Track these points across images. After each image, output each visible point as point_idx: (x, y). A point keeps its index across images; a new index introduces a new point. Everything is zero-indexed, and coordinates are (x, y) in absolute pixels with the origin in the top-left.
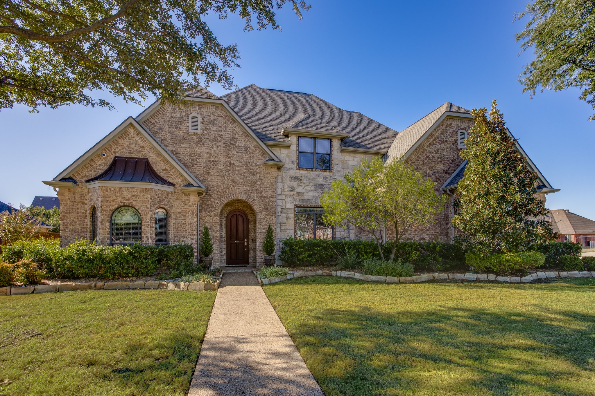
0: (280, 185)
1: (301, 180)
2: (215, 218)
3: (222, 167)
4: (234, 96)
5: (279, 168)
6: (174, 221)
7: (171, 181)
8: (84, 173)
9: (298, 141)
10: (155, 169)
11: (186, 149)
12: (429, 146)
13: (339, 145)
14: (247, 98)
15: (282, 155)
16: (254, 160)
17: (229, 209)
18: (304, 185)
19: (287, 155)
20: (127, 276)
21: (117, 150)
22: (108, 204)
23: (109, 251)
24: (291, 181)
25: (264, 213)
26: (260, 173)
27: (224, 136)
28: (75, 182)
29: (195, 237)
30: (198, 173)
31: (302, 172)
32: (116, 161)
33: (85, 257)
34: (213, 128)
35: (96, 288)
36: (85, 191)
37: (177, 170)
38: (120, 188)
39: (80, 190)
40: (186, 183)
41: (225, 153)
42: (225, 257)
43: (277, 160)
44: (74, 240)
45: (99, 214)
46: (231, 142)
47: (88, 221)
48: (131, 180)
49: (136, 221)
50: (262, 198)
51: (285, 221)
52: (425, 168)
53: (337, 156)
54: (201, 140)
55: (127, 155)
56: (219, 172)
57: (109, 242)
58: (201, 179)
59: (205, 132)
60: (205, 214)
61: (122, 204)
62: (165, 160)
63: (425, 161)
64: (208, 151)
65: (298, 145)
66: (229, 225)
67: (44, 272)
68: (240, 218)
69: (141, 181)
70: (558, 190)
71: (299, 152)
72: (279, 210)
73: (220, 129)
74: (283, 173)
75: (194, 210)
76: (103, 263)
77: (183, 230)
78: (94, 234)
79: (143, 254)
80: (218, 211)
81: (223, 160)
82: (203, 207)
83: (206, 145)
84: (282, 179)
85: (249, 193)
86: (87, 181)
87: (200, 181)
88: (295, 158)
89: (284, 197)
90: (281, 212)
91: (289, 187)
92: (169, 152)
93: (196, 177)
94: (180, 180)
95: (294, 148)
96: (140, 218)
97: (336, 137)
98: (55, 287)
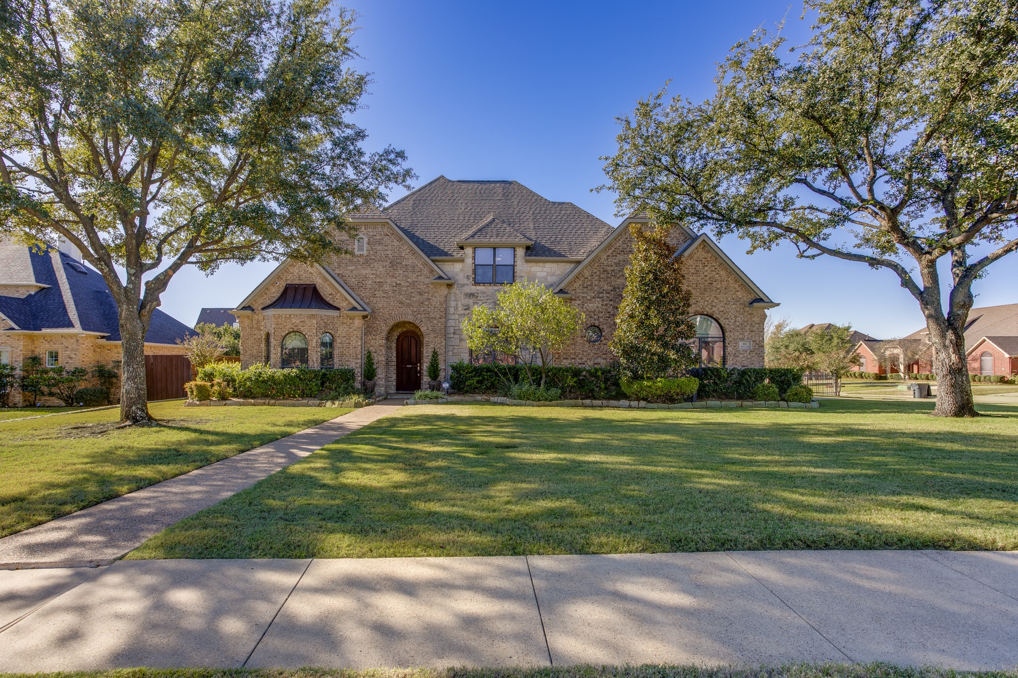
0: (453, 304)
1: (477, 297)
2: (381, 342)
3: (388, 288)
4: (414, 198)
5: (449, 286)
6: (339, 346)
7: (336, 306)
8: (261, 301)
9: (474, 253)
10: (322, 294)
11: (352, 271)
12: (607, 259)
13: (523, 254)
14: (429, 198)
15: (455, 270)
16: (422, 279)
17: (400, 330)
18: (480, 303)
19: (462, 270)
20: (295, 397)
21: (288, 278)
22: (280, 331)
23: (280, 373)
24: (465, 298)
25: (432, 335)
26: (428, 292)
27: (390, 256)
28: (253, 310)
29: (359, 361)
30: (364, 295)
31: (478, 288)
32: (288, 288)
33: (261, 379)
34: (379, 248)
35: (269, 404)
36: (261, 318)
37: (341, 294)
38: (290, 315)
39: (256, 317)
40: (350, 307)
41: (391, 274)
42: (395, 383)
43: (446, 277)
44: (252, 364)
45: (272, 340)
46: (398, 261)
47: (263, 346)
48: (300, 307)
49: (304, 346)
50: (430, 319)
51: (458, 343)
52: (602, 283)
53: (522, 267)
54: (367, 261)
55: (296, 282)
56: (384, 293)
57: (280, 365)
58: (367, 301)
59: (371, 253)
60: (370, 337)
61: (291, 330)
62: (331, 285)
63: (602, 276)
64: (374, 272)
65: (474, 258)
66: (400, 348)
67: (230, 390)
68: (413, 339)
69: (308, 308)
70: (778, 305)
71: (476, 265)
72: (452, 331)
73: (386, 248)
74: (455, 290)
75: (358, 333)
76: (275, 384)
77: (347, 354)
78: (268, 358)
79: (307, 376)
80: (384, 334)
81: (389, 280)
82: (368, 330)
83: (372, 266)
84: (455, 297)
85: (416, 314)
86: (263, 309)
87: (365, 303)
88: (470, 272)
89: (457, 317)
90: (454, 333)
91: (463, 305)
92: (336, 276)
93: (362, 300)
94: (345, 304)
95: (469, 261)
96: (307, 343)
97: (519, 246)
98: (239, 402)
